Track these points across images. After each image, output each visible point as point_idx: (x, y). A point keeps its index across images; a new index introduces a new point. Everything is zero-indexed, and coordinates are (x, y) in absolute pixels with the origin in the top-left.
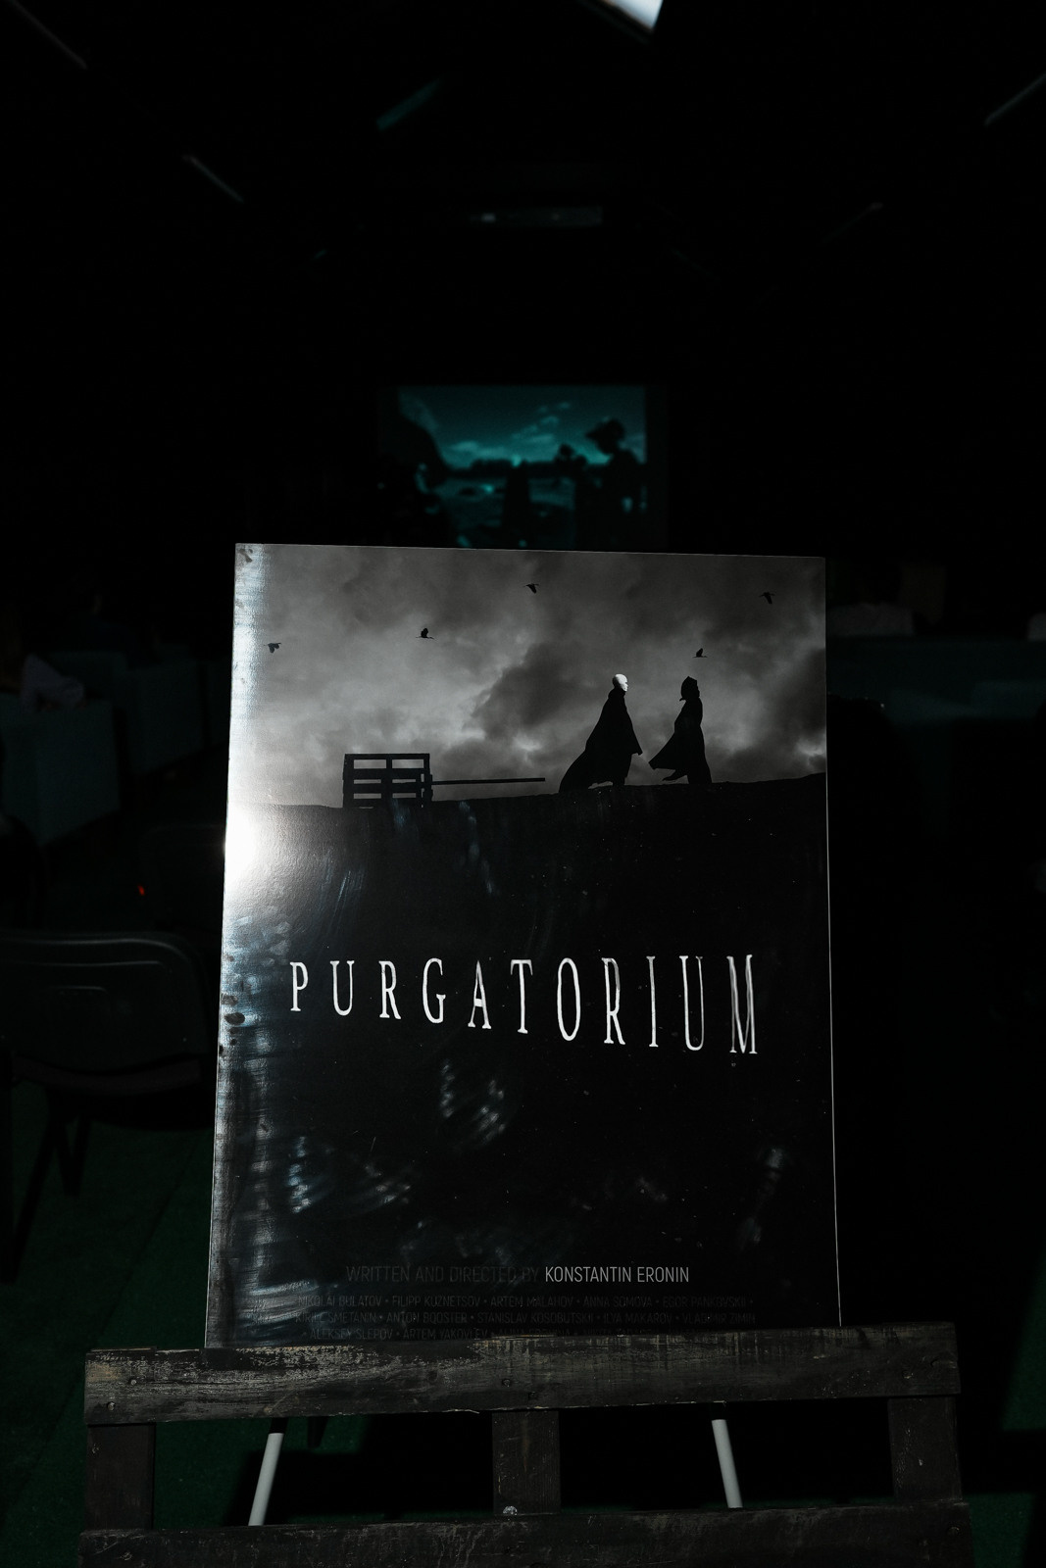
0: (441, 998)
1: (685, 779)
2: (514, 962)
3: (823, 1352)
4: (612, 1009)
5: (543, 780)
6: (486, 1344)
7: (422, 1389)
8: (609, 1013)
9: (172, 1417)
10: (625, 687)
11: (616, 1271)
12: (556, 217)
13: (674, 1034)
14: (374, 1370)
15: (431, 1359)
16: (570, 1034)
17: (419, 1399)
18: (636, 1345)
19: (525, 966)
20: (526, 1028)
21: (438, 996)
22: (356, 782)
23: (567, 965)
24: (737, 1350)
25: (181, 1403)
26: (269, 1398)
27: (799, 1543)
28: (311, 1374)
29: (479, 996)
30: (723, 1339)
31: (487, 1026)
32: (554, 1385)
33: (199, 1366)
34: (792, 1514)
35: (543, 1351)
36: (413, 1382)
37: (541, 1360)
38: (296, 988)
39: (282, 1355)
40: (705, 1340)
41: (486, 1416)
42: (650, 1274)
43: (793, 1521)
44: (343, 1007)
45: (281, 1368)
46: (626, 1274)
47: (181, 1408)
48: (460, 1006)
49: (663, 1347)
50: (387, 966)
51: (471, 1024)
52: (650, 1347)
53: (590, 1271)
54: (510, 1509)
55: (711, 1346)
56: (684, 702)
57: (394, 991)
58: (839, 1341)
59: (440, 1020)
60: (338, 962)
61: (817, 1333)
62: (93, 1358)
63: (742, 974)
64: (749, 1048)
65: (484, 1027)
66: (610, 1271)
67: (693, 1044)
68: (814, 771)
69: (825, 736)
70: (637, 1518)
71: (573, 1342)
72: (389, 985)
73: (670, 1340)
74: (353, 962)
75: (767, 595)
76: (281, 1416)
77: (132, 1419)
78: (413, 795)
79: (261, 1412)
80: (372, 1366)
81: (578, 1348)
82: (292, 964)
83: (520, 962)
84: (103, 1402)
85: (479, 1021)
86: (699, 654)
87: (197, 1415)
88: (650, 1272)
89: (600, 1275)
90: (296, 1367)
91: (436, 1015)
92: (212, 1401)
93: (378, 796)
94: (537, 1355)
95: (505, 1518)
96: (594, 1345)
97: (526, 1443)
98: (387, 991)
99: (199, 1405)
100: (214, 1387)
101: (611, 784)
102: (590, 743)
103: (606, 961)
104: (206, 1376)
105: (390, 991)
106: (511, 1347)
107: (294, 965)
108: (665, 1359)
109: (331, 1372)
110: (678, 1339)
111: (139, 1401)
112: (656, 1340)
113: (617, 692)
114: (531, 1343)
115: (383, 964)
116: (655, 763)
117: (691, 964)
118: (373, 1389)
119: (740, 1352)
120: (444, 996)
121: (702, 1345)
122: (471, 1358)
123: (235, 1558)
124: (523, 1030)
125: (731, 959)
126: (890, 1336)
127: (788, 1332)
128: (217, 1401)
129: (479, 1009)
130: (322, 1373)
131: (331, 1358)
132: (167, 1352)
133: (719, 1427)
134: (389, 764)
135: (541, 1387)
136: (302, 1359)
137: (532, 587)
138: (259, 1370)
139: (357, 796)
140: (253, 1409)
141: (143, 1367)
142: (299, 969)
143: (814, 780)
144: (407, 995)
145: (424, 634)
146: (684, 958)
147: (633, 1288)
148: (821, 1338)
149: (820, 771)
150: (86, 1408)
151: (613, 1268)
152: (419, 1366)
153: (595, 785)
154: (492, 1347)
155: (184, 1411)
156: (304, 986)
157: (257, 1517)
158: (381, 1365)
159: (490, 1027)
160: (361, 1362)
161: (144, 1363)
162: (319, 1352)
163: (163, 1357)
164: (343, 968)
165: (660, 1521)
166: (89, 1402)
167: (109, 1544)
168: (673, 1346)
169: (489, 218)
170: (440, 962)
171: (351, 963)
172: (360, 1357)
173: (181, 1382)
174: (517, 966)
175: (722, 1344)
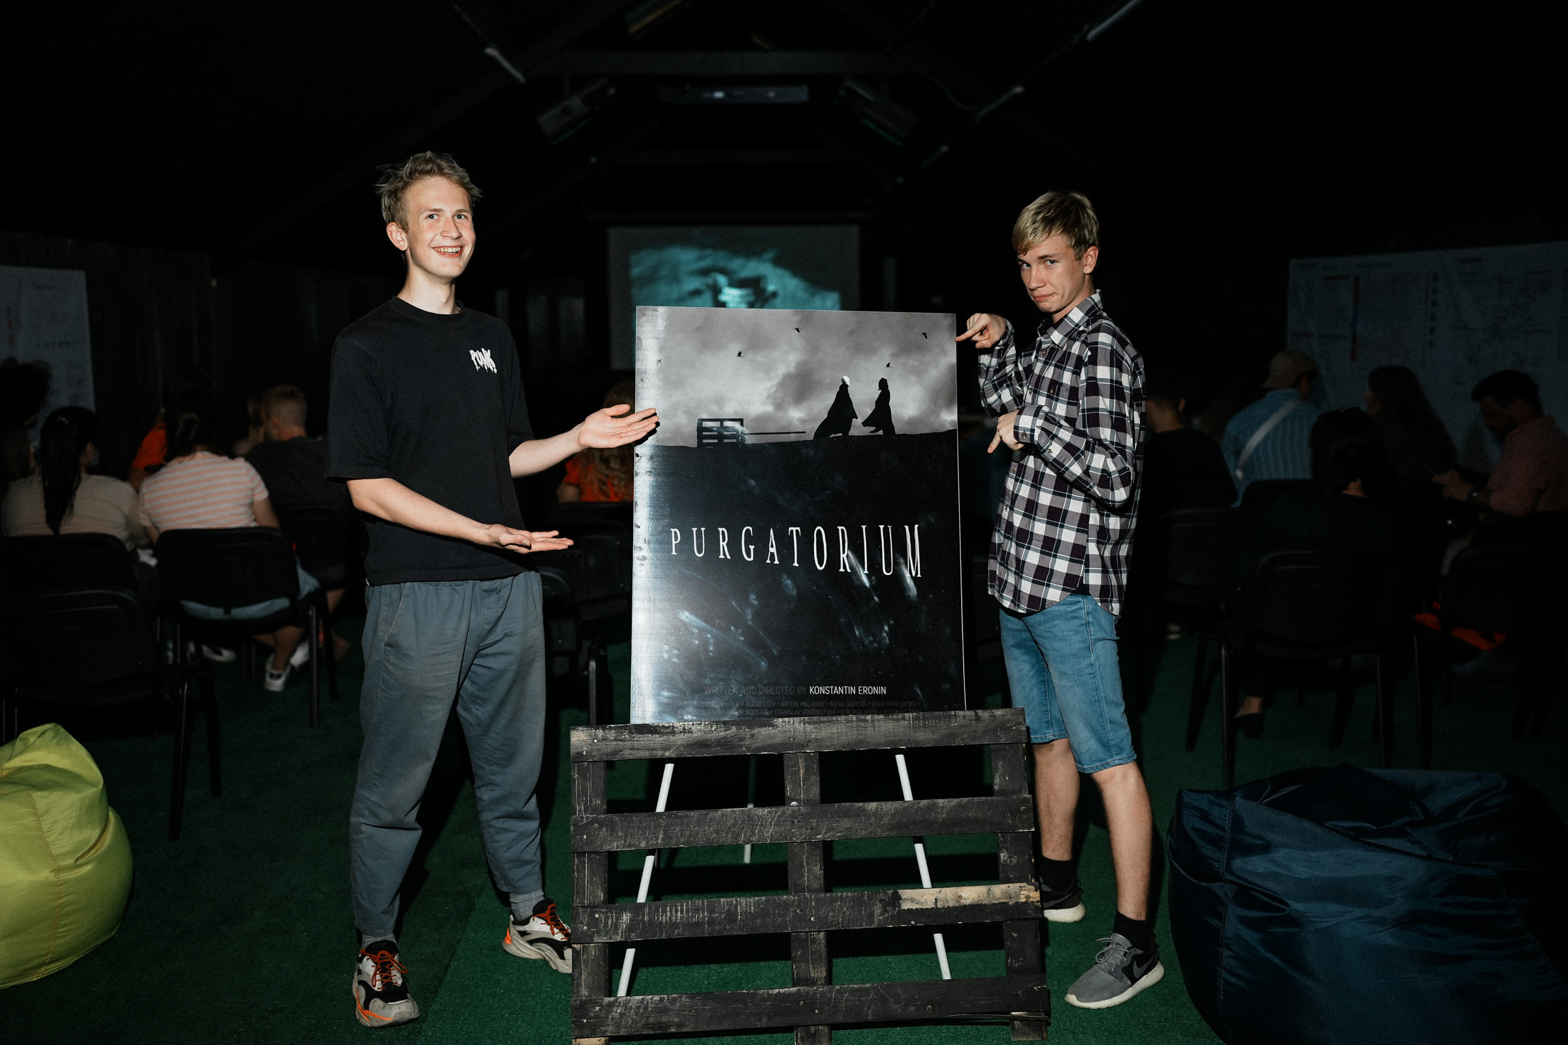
0: (752, 547)
1: (881, 432)
2: (790, 529)
3: (956, 722)
4: (844, 553)
5: (805, 432)
6: (780, 720)
7: (748, 743)
8: (842, 555)
9: (617, 758)
10: (848, 383)
11: (847, 688)
12: (771, 94)
13: (877, 567)
14: (722, 734)
15: (751, 727)
16: (821, 566)
17: (746, 747)
18: (858, 720)
19: (797, 531)
20: (798, 563)
21: (750, 546)
22: (704, 433)
23: (819, 531)
24: (911, 722)
25: (621, 751)
26: (667, 748)
27: (944, 815)
28: (687, 735)
29: (772, 546)
30: (904, 716)
31: (777, 562)
32: (816, 740)
33: (630, 732)
34: (940, 801)
35: (809, 723)
36: (742, 739)
37: (809, 727)
38: (674, 542)
39: (673, 727)
40: (895, 717)
41: (781, 756)
42: (866, 690)
43: (941, 805)
44: (700, 552)
45: (673, 733)
46: (852, 690)
47: (621, 753)
48: (762, 552)
49: (873, 721)
50: (723, 531)
51: (768, 561)
52: (866, 721)
53: (833, 689)
54: (794, 803)
55: (899, 720)
56: (880, 391)
57: (726, 544)
58: (964, 717)
59: (752, 559)
60: (696, 529)
61: (953, 713)
62: (574, 729)
63: (913, 537)
64: (917, 574)
65: (775, 563)
66: (844, 689)
67: (887, 572)
68: (950, 428)
69: (956, 409)
70: (861, 804)
71: (825, 719)
72: (724, 541)
73: (876, 717)
74: (704, 529)
75: (924, 334)
76: (674, 756)
77: (596, 759)
78: (735, 441)
79: (663, 755)
80: (721, 731)
81: (828, 721)
82: (671, 529)
83: (794, 529)
84: (580, 751)
85: (772, 559)
86: (888, 365)
87: (630, 756)
88: (865, 689)
89: (839, 690)
90: (681, 732)
91: (749, 556)
92: (637, 749)
93: (716, 441)
94: (807, 725)
95: (793, 806)
96: (837, 720)
97: (802, 772)
98: (723, 544)
99: (631, 752)
100: (638, 742)
101: (841, 434)
102: (830, 413)
103: (840, 528)
104: (634, 737)
105: (725, 544)
106: (794, 722)
107: (673, 530)
108: (874, 726)
109: (699, 734)
110: (881, 717)
111: (599, 750)
112: (869, 717)
113: (844, 387)
114: (804, 720)
115: (720, 530)
116: (865, 424)
117: (886, 530)
118: (721, 743)
119: (913, 722)
120: (753, 547)
121: (893, 719)
122: (773, 727)
123: (652, 826)
124: (796, 564)
125: (907, 527)
126: (991, 714)
127: (938, 713)
128: (640, 749)
129: (772, 554)
130: (695, 735)
131: (699, 727)
132: (613, 726)
133: (900, 760)
134: (722, 424)
135: (810, 741)
136: (684, 729)
137: (797, 330)
138: (662, 734)
139: (704, 441)
140: (659, 754)
141: (600, 733)
142: (675, 532)
143: (951, 433)
144: (734, 545)
145: (739, 354)
146: (882, 527)
147: (856, 697)
148: (955, 715)
149: (954, 428)
150: (571, 754)
151: (846, 687)
152: (745, 731)
153: (833, 435)
154: (783, 722)
155: (623, 755)
156: (678, 541)
157: (661, 807)
158: (725, 731)
159: (778, 563)
160: (715, 730)
161: (601, 731)
162: (693, 725)
163: (611, 728)
164: (699, 532)
165: (873, 806)
166: (573, 751)
167: (586, 819)
168: (878, 720)
169: (719, 95)
170: (751, 529)
171: (703, 529)
172: (715, 727)
173: (621, 740)
174: (792, 531)
175: (904, 719)
